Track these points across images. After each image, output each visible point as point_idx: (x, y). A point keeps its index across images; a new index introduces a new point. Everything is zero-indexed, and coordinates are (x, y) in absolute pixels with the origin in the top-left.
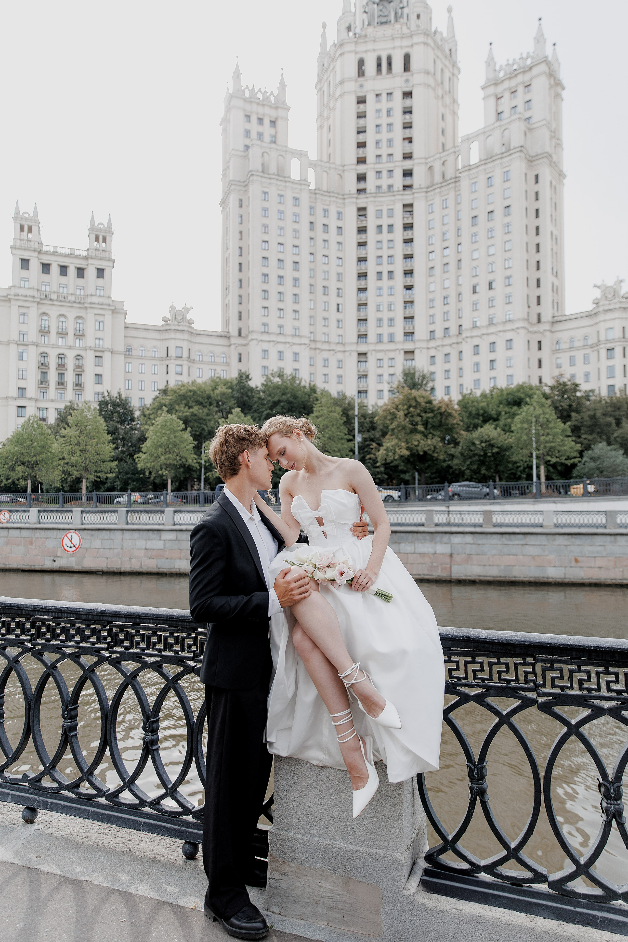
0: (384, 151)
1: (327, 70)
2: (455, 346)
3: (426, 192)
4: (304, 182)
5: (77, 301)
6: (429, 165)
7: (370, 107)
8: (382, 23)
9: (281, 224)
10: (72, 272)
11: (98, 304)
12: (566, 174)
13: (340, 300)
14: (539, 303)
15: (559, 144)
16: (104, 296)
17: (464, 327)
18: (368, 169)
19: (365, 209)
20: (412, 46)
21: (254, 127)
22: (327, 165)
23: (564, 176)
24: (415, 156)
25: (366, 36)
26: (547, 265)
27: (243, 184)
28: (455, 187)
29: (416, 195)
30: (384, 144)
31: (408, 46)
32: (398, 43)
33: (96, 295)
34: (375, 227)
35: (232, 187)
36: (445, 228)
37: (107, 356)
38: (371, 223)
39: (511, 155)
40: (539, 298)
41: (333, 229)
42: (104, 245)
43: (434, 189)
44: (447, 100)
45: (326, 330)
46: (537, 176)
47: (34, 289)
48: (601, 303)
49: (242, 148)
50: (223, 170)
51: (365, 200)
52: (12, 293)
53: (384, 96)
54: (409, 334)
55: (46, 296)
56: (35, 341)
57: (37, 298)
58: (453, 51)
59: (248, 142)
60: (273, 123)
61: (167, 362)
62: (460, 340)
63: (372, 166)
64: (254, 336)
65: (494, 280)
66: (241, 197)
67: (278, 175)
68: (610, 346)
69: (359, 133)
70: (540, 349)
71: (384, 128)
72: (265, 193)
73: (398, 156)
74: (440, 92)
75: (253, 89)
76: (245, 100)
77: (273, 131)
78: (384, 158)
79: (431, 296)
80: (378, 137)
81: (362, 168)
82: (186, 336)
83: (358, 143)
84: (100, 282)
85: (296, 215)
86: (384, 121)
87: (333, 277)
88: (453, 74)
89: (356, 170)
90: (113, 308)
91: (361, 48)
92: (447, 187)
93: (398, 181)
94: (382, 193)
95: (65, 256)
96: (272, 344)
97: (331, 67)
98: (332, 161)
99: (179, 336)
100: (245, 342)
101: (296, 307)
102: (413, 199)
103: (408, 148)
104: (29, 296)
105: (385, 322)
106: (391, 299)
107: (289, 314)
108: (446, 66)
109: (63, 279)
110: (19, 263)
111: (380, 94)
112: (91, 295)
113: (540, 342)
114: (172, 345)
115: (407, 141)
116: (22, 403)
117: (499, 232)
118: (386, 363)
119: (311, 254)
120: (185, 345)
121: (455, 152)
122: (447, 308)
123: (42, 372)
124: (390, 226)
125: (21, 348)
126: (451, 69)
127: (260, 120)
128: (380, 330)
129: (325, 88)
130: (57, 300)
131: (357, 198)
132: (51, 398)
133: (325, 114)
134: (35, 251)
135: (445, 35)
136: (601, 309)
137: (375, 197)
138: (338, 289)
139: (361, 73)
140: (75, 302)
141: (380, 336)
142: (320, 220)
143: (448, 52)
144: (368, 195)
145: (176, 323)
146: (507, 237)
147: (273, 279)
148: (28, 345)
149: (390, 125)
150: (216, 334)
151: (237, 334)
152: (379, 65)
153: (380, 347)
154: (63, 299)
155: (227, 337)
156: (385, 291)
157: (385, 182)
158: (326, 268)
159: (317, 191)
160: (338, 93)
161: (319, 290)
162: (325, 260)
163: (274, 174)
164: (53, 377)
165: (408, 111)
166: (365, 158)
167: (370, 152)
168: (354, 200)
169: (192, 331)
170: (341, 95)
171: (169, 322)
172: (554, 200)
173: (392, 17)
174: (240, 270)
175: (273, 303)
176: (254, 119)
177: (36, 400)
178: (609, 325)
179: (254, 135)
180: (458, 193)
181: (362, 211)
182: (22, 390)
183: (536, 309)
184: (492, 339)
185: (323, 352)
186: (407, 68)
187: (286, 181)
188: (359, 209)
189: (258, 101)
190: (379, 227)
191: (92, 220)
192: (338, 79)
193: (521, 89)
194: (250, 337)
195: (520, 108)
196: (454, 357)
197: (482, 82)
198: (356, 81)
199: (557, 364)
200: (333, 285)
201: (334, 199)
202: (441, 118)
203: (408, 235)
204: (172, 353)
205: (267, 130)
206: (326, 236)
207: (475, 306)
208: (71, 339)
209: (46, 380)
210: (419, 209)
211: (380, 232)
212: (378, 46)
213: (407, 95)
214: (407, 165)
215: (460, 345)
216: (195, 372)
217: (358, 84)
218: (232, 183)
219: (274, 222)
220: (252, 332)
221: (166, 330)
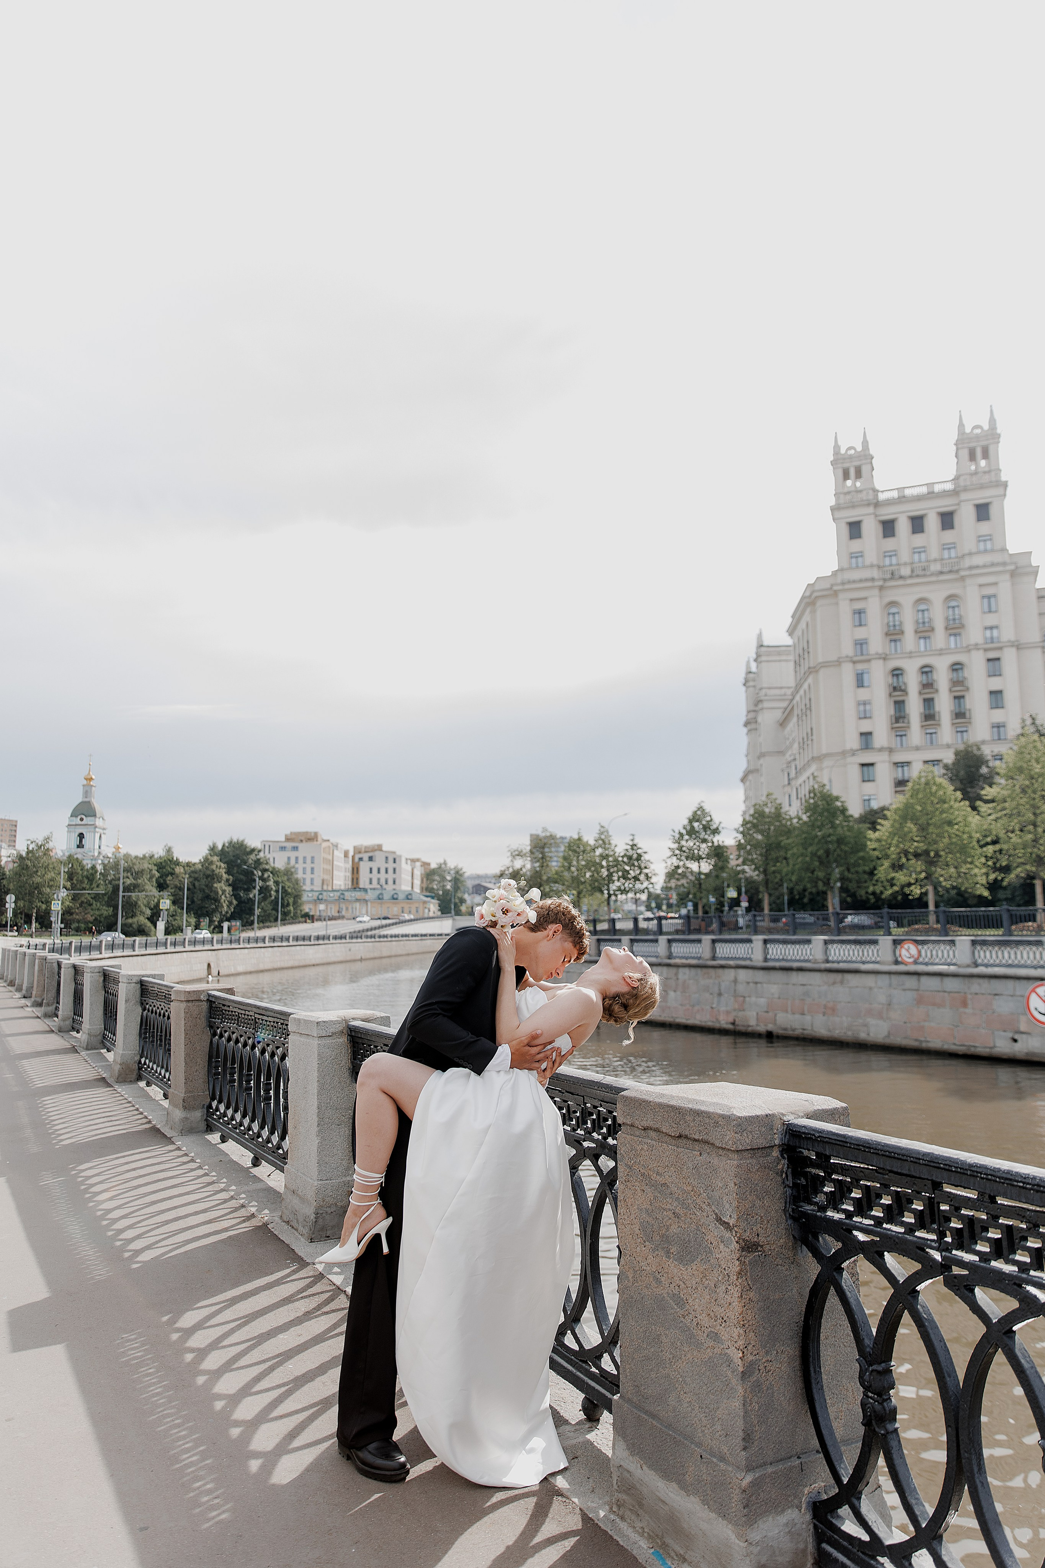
5: (945, 570)
10: (932, 523)
11: (984, 566)
16: (992, 551)
33: (979, 552)
47: (872, 566)
52: (839, 580)
55: (892, 574)
56: (880, 651)
57: (879, 580)
84: (984, 528)
90: (1012, 567)
95: (919, 498)
104: (866, 580)
109: (919, 540)
110: (845, 530)
112: (970, 554)
116: (867, 758)
123: (896, 702)
125: (860, 667)
130: (911, 577)
132: (914, 745)
134: (869, 505)
140: (941, 573)
148: (869, 661)
154: (921, 573)
164: (914, 707)
177: (891, 750)
182: (866, 736)
191: (961, 425)
208: (940, 638)
209: (902, 714)
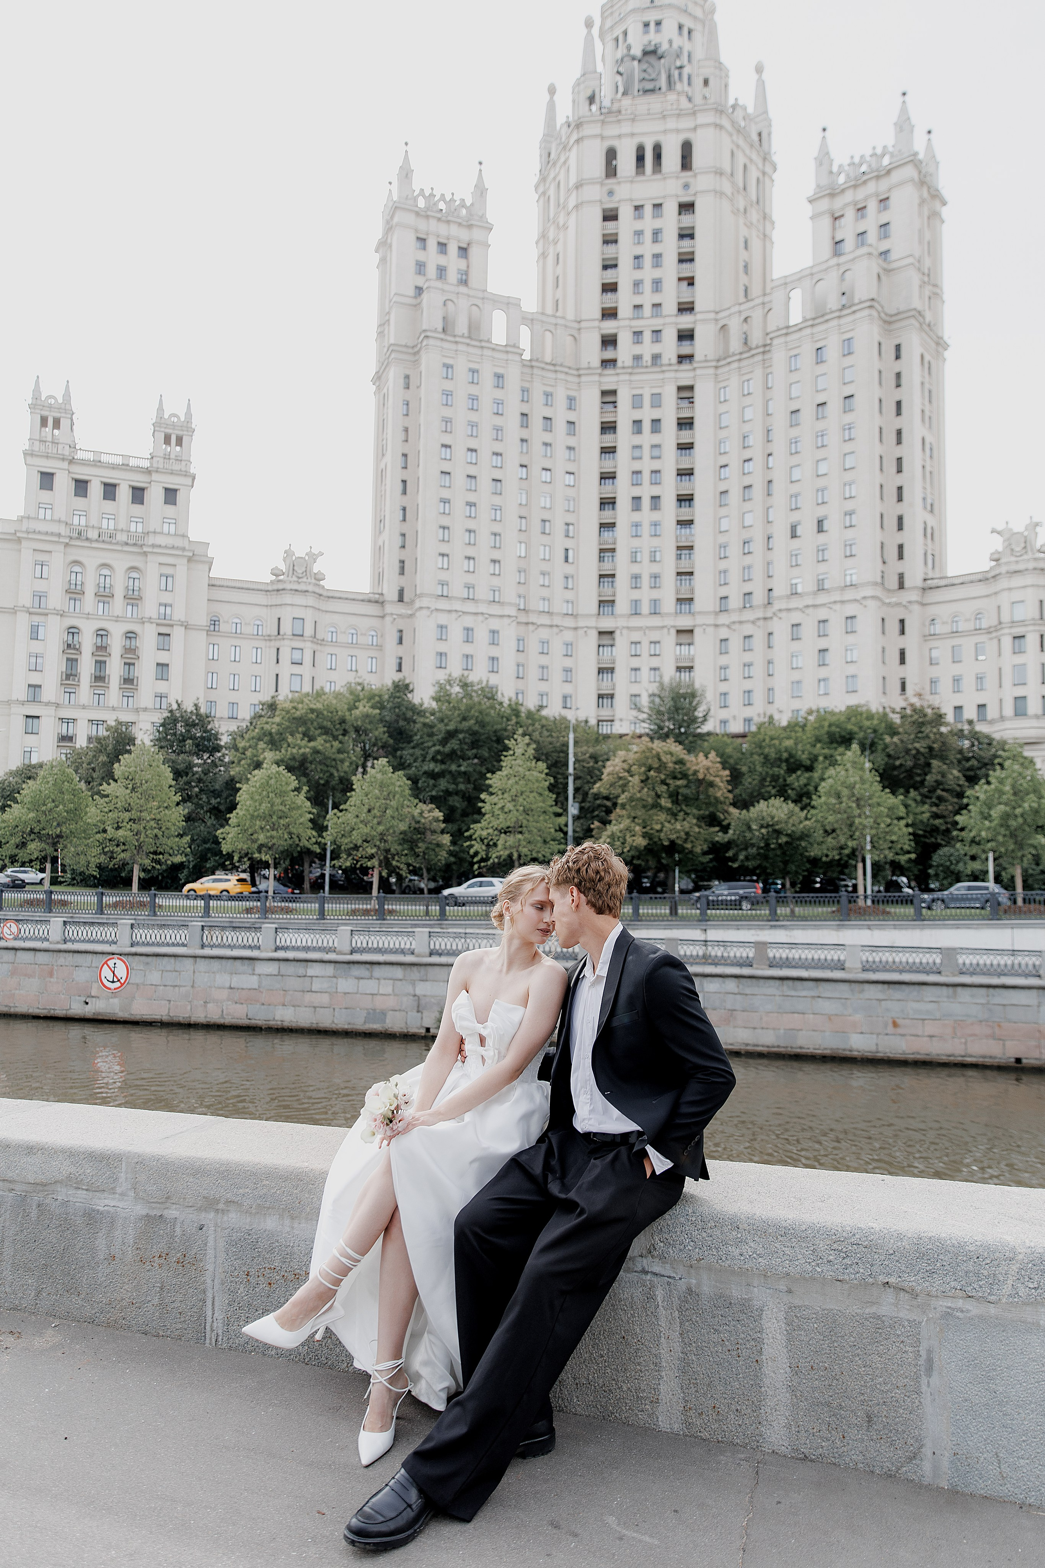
0: (647, 299)
1: (554, 164)
2: (761, 623)
3: (716, 367)
4: (512, 348)
5: (131, 542)
6: (721, 325)
7: (625, 225)
8: (646, 91)
9: (473, 417)
10: (124, 493)
11: (166, 547)
12: (949, 342)
13: (569, 543)
14: (901, 557)
15: (936, 294)
16: (175, 534)
17: (775, 593)
18: (621, 327)
19: (614, 392)
20: (695, 129)
21: (433, 258)
22: (553, 320)
23: (946, 347)
24: (697, 308)
25: (620, 112)
26: (914, 494)
27: (410, 351)
28: (764, 360)
29: (698, 372)
30: (647, 286)
31: (689, 130)
32: (671, 124)
33: (162, 533)
34: (631, 423)
35: (393, 356)
36: (747, 428)
37: (178, 634)
38: (624, 416)
39: (854, 312)
40: (901, 547)
41: (560, 426)
42: (178, 448)
43: (729, 363)
44: (754, 215)
45: (545, 592)
46: (898, 347)
47: (60, 521)
48: (1003, 561)
49: (411, 292)
50: (380, 326)
51: (614, 379)
52: (24, 529)
53: (648, 210)
54: (685, 601)
55: (80, 534)
56: (58, 608)
57: (65, 537)
58: (764, 135)
59: (420, 281)
60: (464, 251)
61: (277, 644)
62: (769, 615)
63: (627, 323)
64: (425, 602)
65: (826, 518)
66: (408, 373)
67: (470, 337)
68: (1019, 631)
69: (605, 267)
70: (903, 632)
71: (648, 261)
72: (448, 367)
73: (670, 307)
74: (741, 203)
75: (432, 195)
76: (417, 214)
77: (462, 264)
78: (647, 310)
79: (722, 539)
80: (638, 275)
81: (609, 327)
82: (310, 601)
83: (603, 285)
84: (170, 510)
85: (499, 403)
86: (648, 249)
87: (560, 504)
88: (764, 173)
89: (600, 329)
90: (190, 554)
91: (612, 130)
92: (751, 361)
93: (670, 347)
94: (642, 367)
95: (114, 467)
96: (454, 615)
97: (562, 159)
98: (559, 314)
99: (299, 600)
100: (410, 612)
101: (496, 554)
102: (694, 377)
103: (686, 295)
104: (52, 534)
105: (645, 581)
106: (655, 542)
107: (485, 568)
108: (751, 160)
109: (109, 505)
110: (37, 478)
111: (642, 206)
112: (155, 532)
113: (902, 622)
114: (287, 614)
115: (685, 283)
116: (33, 710)
117: (833, 439)
118: (645, 649)
119: (522, 466)
120: (309, 616)
121: (763, 304)
122: (748, 560)
123: (68, 659)
124: (656, 422)
125: (36, 619)
126: (760, 165)
127: (442, 247)
128: (636, 595)
129: (552, 192)
130: (96, 541)
131: (600, 375)
132: (81, 703)
133: (551, 235)
134: (63, 459)
135: (750, 110)
136: (1003, 569)
137: (631, 374)
138: (567, 524)
139: (611, 171)
140: (127, 544)
141: (636, 603)
142: (538, 411)
143: (755, 138)
144: (618, 371)
145: (295, 579)
146: (848, 447)
147: (459, 508)
148: (47, 615)
149: (657, 256)
150: (361, 597)
151: (396, 598)
152: (640, 159)
153: (636, 622)
154: (107, 539)
155: (380, 602)
156: (646, 530)
157: (647, 349)
158: (547, 489)
159: (534, 364)
160: (572, 202)
161: (536, 526)
162: (546, 476)
163: (463, 336)
164: (86, 667)
165: (687, 234)
166: (616, 308)
167: (624, 300)
168: (596, 378)
169: (321, 592)
170: (576, 207)
171: (282, 577)
172: (927, 386)
174: (404, 492)
175: (458, 548)
176: (432, 244)
177: (58, 705)
178: (1016, 596)
179: (431, 271)
180: (769, 370)
181: (609, 396)
182: (35, 688)
183: (896, 567)
184: (822, 614)
185: (541, 629)
186: (686, 162)
187: (482, 347)
188: (604, 393)
189: (439, 215)
190: (638, 423)
191: (160, 409)
192: (573, 180)
193: (872, 205)
194: (417, 604)
195: (872, 236)
196: (758, 642)
197: (810, 190)
198: (602, 184)
199: (931, 659)
200: (558, 518)
201: (563, 376)
202: (742, 245)
203: (685, 436)
204: (286, 628)
205: (453, 262)
206: (548, 438)
207: (794, 559)
208: (118, 605)
209: (74, 672)
210: (703, 394)
211: (639, 431)
212: (639, 127)
213: (687, 207)
214: (685, 321)
215: (769, 622)
216: (324, 660)
217: (605, 189)
218: (393, 348)
219: (461, 414)
220: (421, 596)
221: (278, 590)
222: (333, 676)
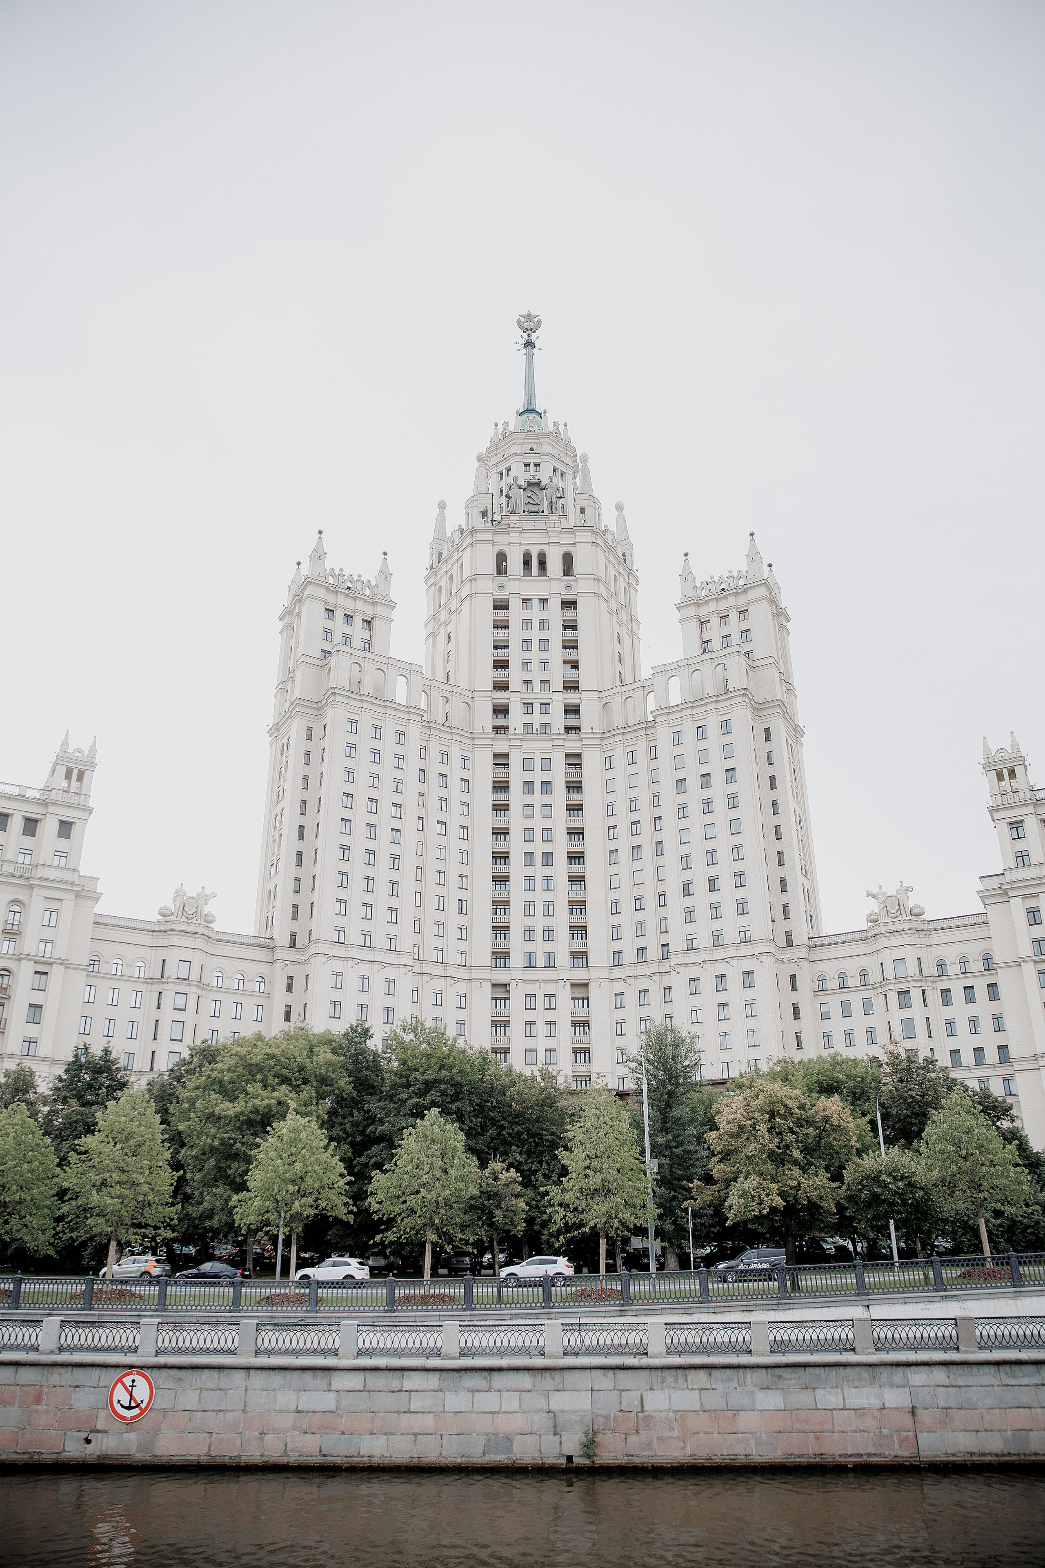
0: (536, 676)
1: (446, 561)
2: (657, 977)
3: (602, 739)
4: (414, 710)
5: (17, 874)
6: (604, 702)
7: (515, 614)
8: (531, 512)
9: (375, 769)
10: (16, 824)
11: (55, 881)
12: (804, 730)
14: (786, 917)
15: (791, 690)
16: (66, 868)
17: (671, 948)
18: (513, 699)
19: (507, 755)
20: (575, 544)
21: (339, 626)
22: (449, 688)
23: (802, 733)
24: (582, 687)
25: (508, 525)
26: (793, 858)
27: (315, 705)
28: (647, 735)
29: (585, 742)
30: (536, 665)
31: (570, 544)
32: (554, 538)
33: (52, 866)
34: (522, 784)
35: (296, 710)
36: (634, 793)
37: (56, 973)
38: (516, 776)
39: (729, 698)
40: (786, 907)
41: (455, 784)
42: (78, 784)
43: (613, 736)
44: (624, 618)
45: (439, 942)
46: (767, 731)
48: (880, 921)
49: (318, 654)
51: (507, 743)
53: (535, 603)
54: (579, 954)
58: (628, 556)
59: (327, 646)
60: (368, 623)
61: (160, 988)
62: (665, 969)
63: (518, 695)
64: (321, 948)
65: (717, 877)
66: (311, 725)
67: (375, 697)
68: (903, 986)
69: (496, 647)
70: (794, 987)
71: (536, 644)
72: (352, 722)
73: (557, 684)
74: (614, 605)
75: (341, 575)
76: (327, 589)
77: (366, 635)
78: (536, 686)
79: (614, 895)
80: (527, 656)
81: (501, 697)
82: (200, 943)
83: (496, 662)
84: (62, 843)
85: (400, 758)
86: (536, 635)
87: (454, 857)
88: (630, 585)
89: (492, 698)
90: (79, 889)
91: (502, 539)
92: (634, 735)
93: (558, 719)
94: (532, 734)
95: (9, 797)
96: (350, 962)
97: (455, 557)
99: (187, 941)
100: (303, 958)
101: (394, 903)
102: (581, 746)
103: (572, 675)
105: (539, 934)
106: (548, 896)
107: (382, 915)
108: (619, 573)
111: (529, 600)
112: (43, 865)
113: (793, 977)
114: (173, 956)
115: (570, 666)
117: (719, 805)
118: (540, 1002)
119: (419, 818)
120: (197, 958)
121: (642, 688)
122: (640, 916)
124: (546, 784)
126: (626, 578)
127: (349, 618)
128: (530, 947)
129: (444, 583)
131: (493, 739)
133: (442, 618)
135: (616, 535)
136: (882, 929)
137: (521, 740)
138: (461, 876)
139: (502, 570)
141: (530, 956)
142: (435, 767)
143: (622, 557)
144: (510, 736)
145: (184, 919)
146: (734, 813)
147: (358, 855)
149: (544, 641)
150: (247, 941)
151: (287, 942)
152: (527, 563)
153: (530, 974)
155: (269, 947)
156: (539, 884)
157: (537, 718)
158: (442, 841)
159: (432, 725)
160: (466, 591)
161: (431, 877)
162: (441, 829)
163: (368, 695)
165: (570, 626)
166: (507, 683)
167: (515, 676)
168: (490, 741)
169: (210, 934)
170: (470, 595)
171: (170, 918)
173: (545, 507)
174: (302, 837)
175: (356, 894)
176: (339, 615)
178: (898, 954)
179: (338, 638)
180: (652, 744)
181: (501, 759)
183: (783, 925)
184: (720, 969)
185: (435, 980)
186: (568, 569)
187: (386, 707)
188: (497, 756)
189: (347, 592)
190: (529, 784)
191: (66, 744)
192: (466, 574)
193: (734, 615)
194: (313, 950)
195: (736, 639)
196: (656, 995)
197: (677, 600)
198: (493, 580)
199: (822, 1014)
200: (454, 870)
201: (458, 738)
202: (616, 638)
203: (574, 799)
204: (171, 971)
205: (358, 631)
206: (443, 793)
207: (689, 915)
210: (591, 761)
211: (531, 792)
212: (525, 539)
213: (569, 604)
214: (572, 697)
215: (665, 977)
216: (208, 1007)
217: (497, 583)
218: (299, 702)
219: (363, 766)
220: (317, 941)
221: (166, 931)
222: (216, 1024)
